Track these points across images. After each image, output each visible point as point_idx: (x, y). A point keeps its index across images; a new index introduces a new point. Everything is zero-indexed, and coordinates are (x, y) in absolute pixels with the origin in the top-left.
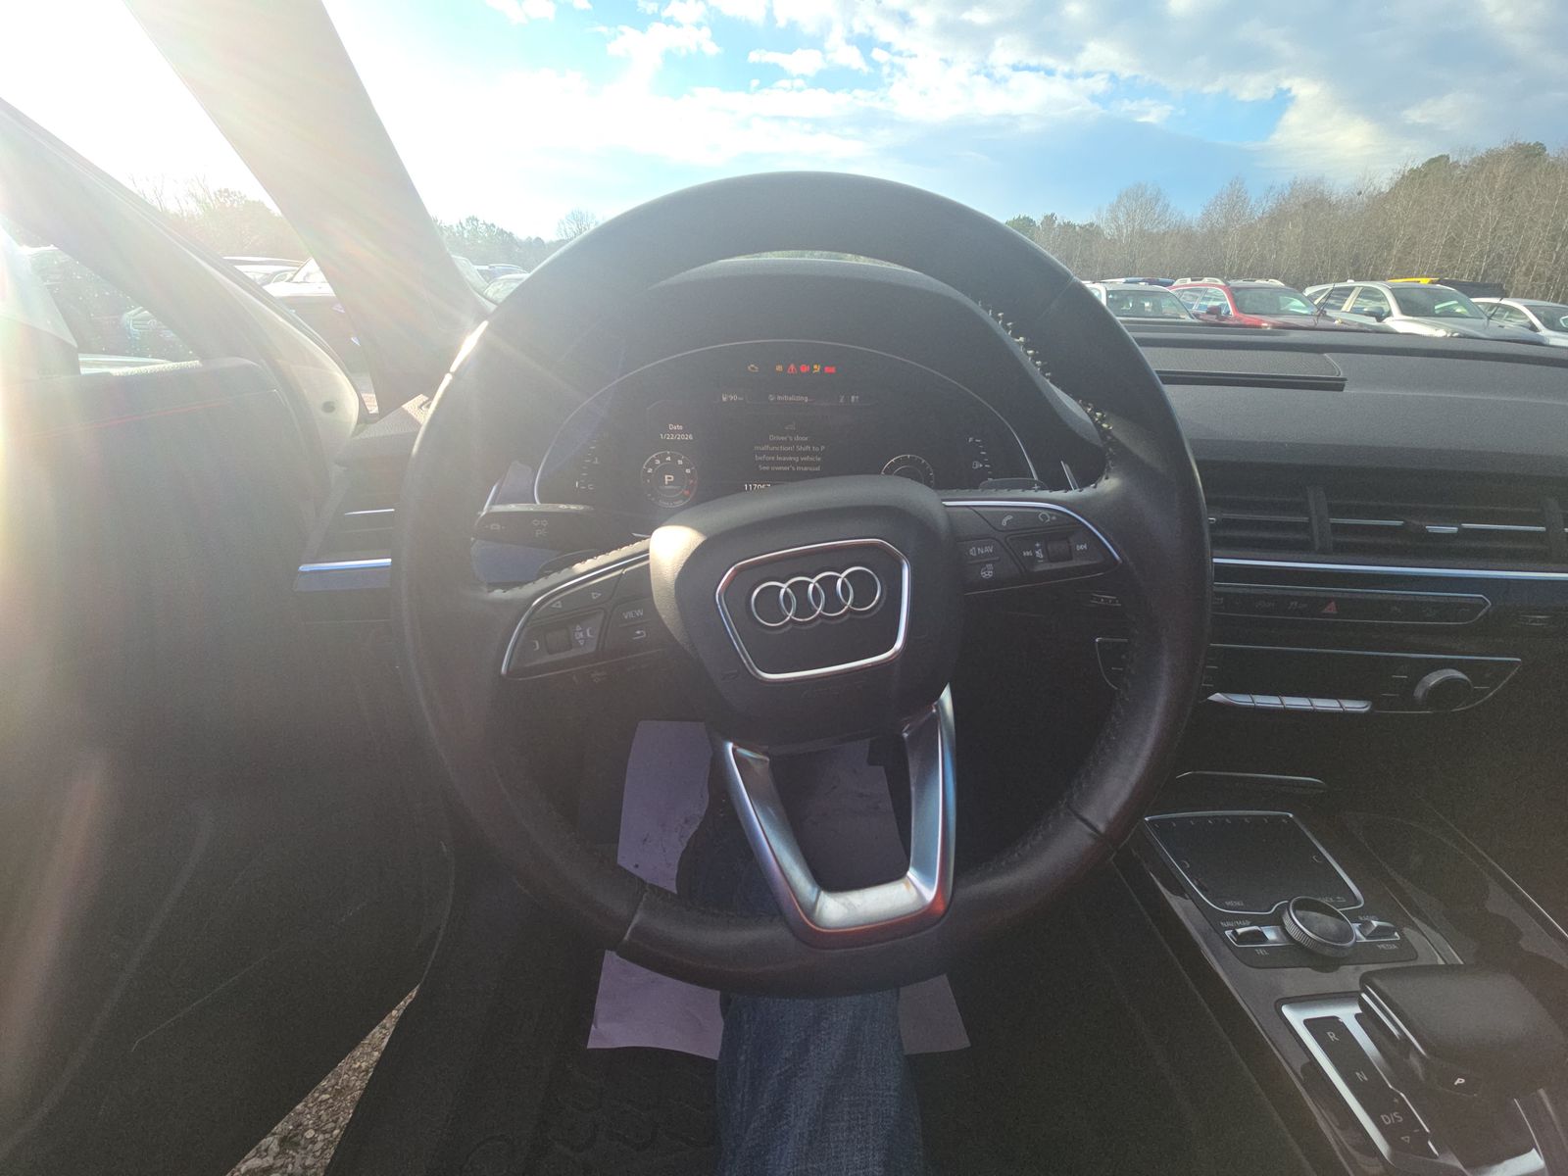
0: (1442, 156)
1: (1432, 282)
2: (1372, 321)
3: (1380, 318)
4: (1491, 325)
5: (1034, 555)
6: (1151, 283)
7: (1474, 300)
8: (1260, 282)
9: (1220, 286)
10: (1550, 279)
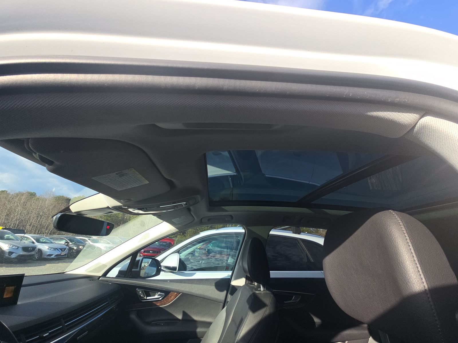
0: (5, 191)
1: (3, 229)
4: (21, 242)
7: (16, 235)
10: (37, 227)
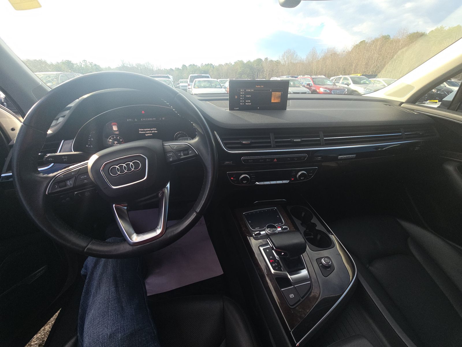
0: (364, 41)
1: (361, 75)
2: (346, 86)
3: (348, 86)
4: (374, 85)
5: (181, 154)
6: (292, 77)
7: (370, 79)
8: (319, 76)
9: (309, 78)
10: (391, 72)
